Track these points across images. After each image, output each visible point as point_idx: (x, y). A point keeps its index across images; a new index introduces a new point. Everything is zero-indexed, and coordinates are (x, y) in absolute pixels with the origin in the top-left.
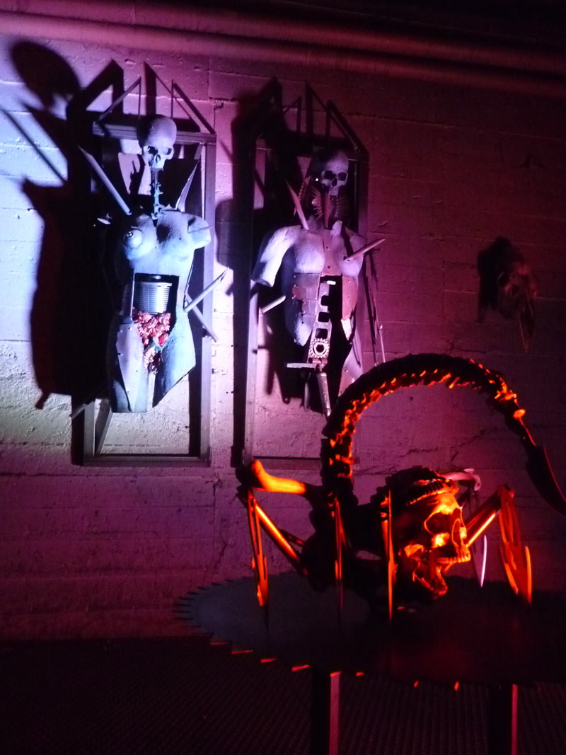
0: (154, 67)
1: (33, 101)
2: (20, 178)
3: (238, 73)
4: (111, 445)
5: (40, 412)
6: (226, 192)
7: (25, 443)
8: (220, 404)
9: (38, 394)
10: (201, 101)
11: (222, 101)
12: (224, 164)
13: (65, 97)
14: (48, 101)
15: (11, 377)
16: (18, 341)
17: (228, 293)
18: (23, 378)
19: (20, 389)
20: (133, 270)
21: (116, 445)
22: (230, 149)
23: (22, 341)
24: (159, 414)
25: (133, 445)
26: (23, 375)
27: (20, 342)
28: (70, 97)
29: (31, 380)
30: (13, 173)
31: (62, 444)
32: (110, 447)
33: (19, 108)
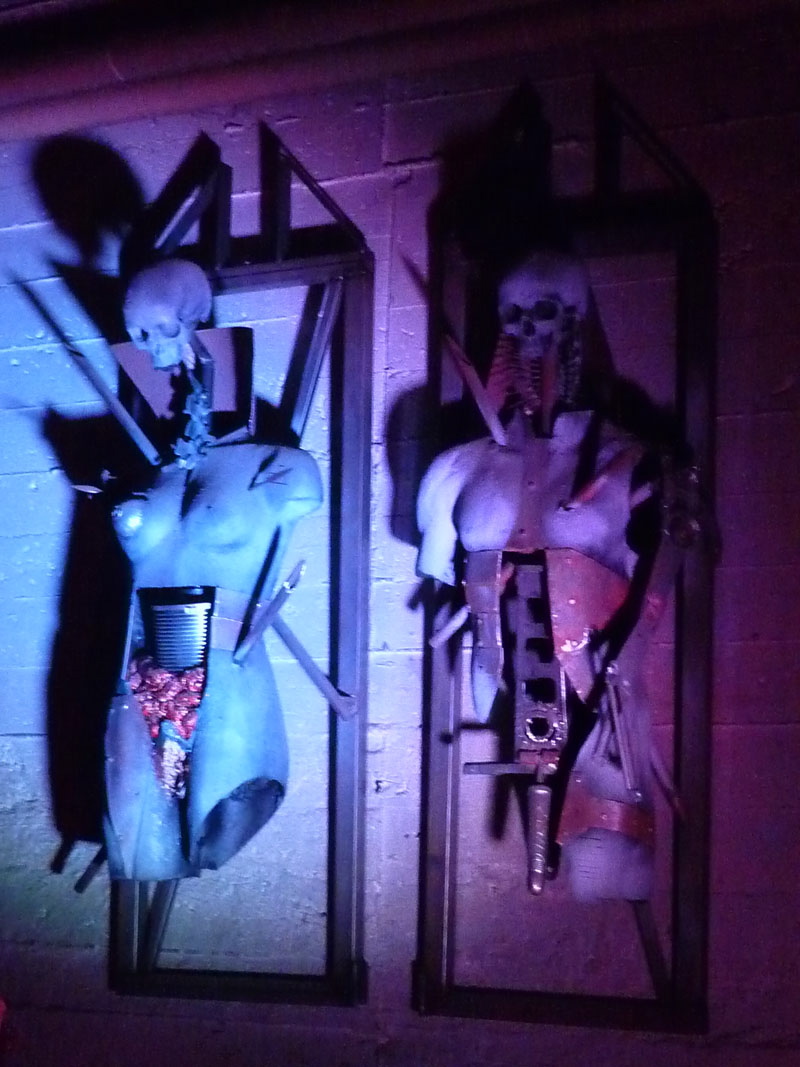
0: (277, 126)
1: (65, 251)
2: (40, 408)
3: (446, 93)
4: (176, 951)
5: (56, 877)
6: (413, 372)
7: (32, 942)
8: (391, 861)
9: (54, 842)
10: (367, 176)
11: (409, 167)
12: (408, 308)
13: (116, 231)
14: (90, 247)
15: (14, 810)
16: (24, 735)
17: (412, 605)
18: (33, 809)
19: (28, 832)
20: (133, 581)
21: (189, 951)
22: (424, 271)
23: (31, 735)
24: (269, 884)
25: (217, 953)
26: (34, 804)
27: (29, 738)
28: (127, 228)
29: (45, 814)
30: (31, 402)
31: (92, 946)
32: (175, 955)
33: (43, 270)
